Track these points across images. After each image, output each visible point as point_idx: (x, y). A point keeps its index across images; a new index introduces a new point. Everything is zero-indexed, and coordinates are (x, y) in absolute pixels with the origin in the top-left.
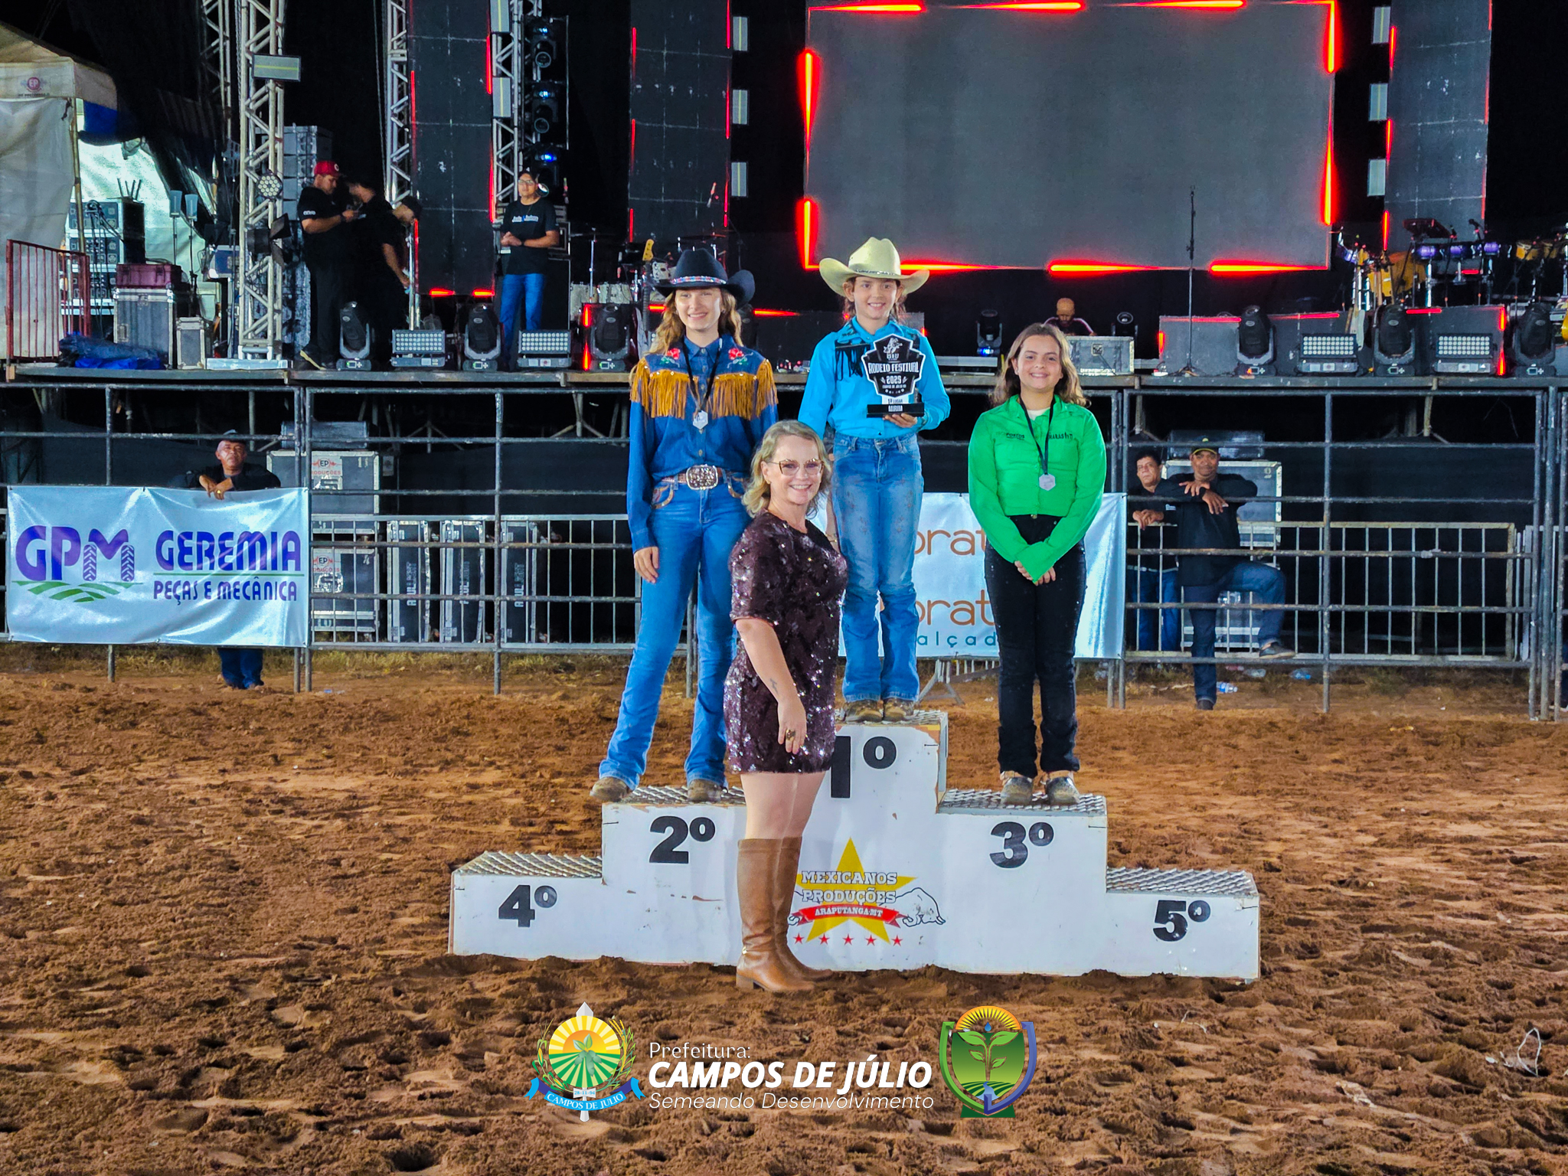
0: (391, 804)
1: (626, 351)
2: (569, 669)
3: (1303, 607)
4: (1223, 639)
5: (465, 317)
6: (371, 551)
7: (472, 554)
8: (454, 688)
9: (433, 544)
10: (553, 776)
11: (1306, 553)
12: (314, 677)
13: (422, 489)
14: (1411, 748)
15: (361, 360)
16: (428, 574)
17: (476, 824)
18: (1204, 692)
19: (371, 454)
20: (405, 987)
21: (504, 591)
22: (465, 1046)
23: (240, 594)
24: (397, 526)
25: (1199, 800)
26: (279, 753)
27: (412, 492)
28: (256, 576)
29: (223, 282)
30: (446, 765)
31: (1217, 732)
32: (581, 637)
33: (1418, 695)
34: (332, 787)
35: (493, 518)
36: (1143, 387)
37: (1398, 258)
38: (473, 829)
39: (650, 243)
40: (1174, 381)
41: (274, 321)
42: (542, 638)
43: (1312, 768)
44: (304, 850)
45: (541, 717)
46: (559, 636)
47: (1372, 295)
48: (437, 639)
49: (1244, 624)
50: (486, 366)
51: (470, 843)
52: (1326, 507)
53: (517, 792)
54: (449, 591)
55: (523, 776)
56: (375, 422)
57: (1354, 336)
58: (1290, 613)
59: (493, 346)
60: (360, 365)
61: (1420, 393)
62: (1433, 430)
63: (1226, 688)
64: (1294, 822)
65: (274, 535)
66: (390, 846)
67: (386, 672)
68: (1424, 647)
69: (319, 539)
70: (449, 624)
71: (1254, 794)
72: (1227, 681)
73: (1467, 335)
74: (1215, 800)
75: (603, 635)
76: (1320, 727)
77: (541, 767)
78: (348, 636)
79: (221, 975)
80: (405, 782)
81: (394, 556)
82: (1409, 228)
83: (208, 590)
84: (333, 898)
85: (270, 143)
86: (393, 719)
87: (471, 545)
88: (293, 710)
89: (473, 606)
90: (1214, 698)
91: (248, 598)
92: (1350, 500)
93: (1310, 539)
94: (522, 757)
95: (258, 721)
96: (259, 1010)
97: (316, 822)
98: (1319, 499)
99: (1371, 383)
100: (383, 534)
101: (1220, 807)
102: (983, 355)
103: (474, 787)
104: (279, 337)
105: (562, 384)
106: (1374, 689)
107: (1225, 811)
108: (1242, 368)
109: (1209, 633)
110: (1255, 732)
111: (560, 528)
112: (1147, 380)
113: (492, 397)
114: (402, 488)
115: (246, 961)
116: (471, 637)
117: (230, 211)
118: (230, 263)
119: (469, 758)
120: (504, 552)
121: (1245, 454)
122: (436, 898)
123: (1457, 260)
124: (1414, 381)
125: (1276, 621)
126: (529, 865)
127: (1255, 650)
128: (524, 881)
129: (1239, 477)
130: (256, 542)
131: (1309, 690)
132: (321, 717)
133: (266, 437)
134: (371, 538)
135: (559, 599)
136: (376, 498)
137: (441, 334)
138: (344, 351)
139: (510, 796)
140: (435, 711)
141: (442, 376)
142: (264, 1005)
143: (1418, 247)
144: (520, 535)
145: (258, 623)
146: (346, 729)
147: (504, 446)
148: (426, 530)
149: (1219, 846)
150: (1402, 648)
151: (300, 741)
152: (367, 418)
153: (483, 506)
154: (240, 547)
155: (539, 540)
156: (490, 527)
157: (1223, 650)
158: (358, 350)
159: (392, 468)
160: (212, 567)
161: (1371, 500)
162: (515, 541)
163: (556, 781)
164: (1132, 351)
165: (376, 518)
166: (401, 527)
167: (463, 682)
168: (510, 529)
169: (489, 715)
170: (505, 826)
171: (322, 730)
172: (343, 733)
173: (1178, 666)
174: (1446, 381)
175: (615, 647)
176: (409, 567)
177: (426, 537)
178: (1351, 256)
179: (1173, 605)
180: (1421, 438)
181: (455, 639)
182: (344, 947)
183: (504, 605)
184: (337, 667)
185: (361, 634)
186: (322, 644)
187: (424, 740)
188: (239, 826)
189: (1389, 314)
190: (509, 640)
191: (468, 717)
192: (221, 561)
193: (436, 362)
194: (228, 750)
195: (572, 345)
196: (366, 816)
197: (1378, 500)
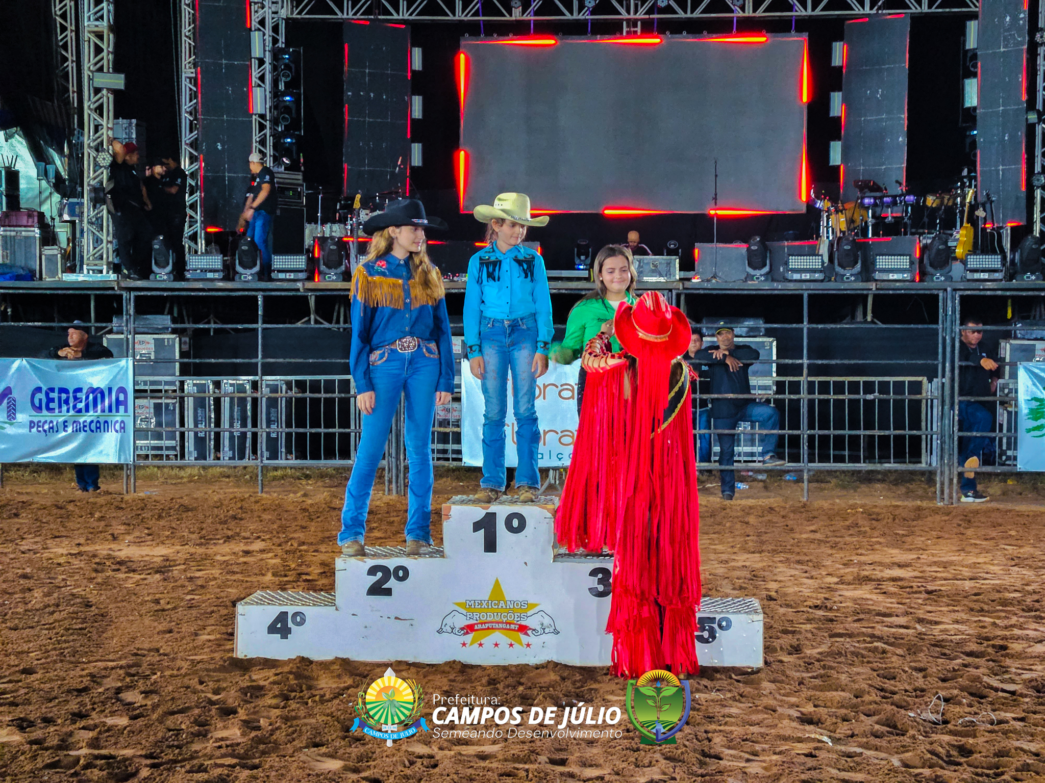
0: (192, 564)
1: (343, 268)
2: (307, 477)
3: (790, 432)
4: (739, 455)
5: (235, 246)
6: (174, 401)
7: (243, 401)
8: (231, 490)
9: (216, 395)
10: (299, 545)
11: (792, 397)
12: (138, 483)
13: (209, 358)
14: (860, 522)
15: (166, 274)
16: (213, 416)
17: (250, 576)
18: (727, 488)
19: (173, 336)
20: (206, 679)
21: (264, 426)
22: (247, 715)
23: (87, 429)
24: (190, 384)
25: (724, 557)
26: (116, 533)
27: (203, 361)
28: (98, 417)
29: (73, 223)
30: (228, 539)
31: (734, 514)
32: (316, 456)
33: (866, 490)
34: (151, 553)
35: (257, 378)
36: (684, 289)
37: (850, 206)
38: (248, 579)
39: (358, 197)
40: (706, 285)
41: (108, 249)
42: (289, 457)
43: (797, 536)
44: (135, 594)
45: (289, 508)
46: (301, 456)
47: (833, 230)
48: (219, 459)
49: (753, 445)
50: (250, 278)
51: (246, 588)
52: (805, 366)
53: (276, 556)
54: (227, 426)
55: (280, 545)
56: (176, 315)
57: (822, 256)
58: (782, 437)
59: (255, 265)
60: (165, 277)
61: (865, 292)
62: (873, 317)
63: (741, 486)
64: (785, 569)
65: (110, 390)
66: (193, 590)
67: (185, 480)
68: (870, 458)
69: (139, 393)
70: (227, 449)
71: (760, 552)
72: (741, 482)
73: (894, 255)
74: (734, 557)
75: (330, 455)
76: (802, 510)
77: (292, 539)
78: (160, 457)
79: (84, 673)
80: (200, 550)
81: (190, 403)
82: (857, 186)
83: (66, 426)
84: (156, 624)
85: (104, 131)
86: (191, 510)
87: (242, 395)
88: (124, 506)
89: (244, 435)
90: (733, 492)
91: (92, 431)
92: (820, 362)
93: (795, 388)
94: (278, 533)
95: (101, 512)
96: (110, 694)
97: (142, 576)
98: (800, 361)
99: (832, 287)
100: (182, 389)
101: (738, 561)
102: (579, 269)
103: (247, 553)
104: (110, 259)
105: (301, 290)
106: (837, 486)
107: (740, 564)
108: (749, 277)
109: (730, 450)
110: (760, 513)
111: (301, 385)
112: (687, 284)
113: (256, 298)
114: (195, 358)
115: (99, 664)
116: (242, 457)
117: (77, 175)
118: (77, 210)
119: (243, 534)
120: (264, 400)
121: (753, 332)
122: (225, 622)
123: (888, 207)
124: (861, 285)
125: (774, 441)
126: (287, 599)
127: (759, 462)
128: (284, 609)
129: (749, 347)
130: (98, 394)
131: (795, 487)
132: (143, 509)
133: (104, 325)
134: (175, 391)
135: (301, 430)
136: (177, 365)
137: (220, 257)
138: (154, 268)
139: (271, 558)
140: (219, 505)
141: (221, 285)
142: (113, 691)
143: (863, 198)
144: (274, 389)
145: (100, 448)
146: (160, 517)
147: (264, 329)
148: (211, 387)
149: (737, 586)
150: (855, 459)
151: (129, 525)
152: (171, 313)
153: (250, 370)
154: (87, 398)
155: (286, 392)
156: (255, 385)
157: (739, 461)
158: (164, 267)
159: (187, 346)
160: (68, 411)
161: (833, 362)
162: (271, 392)
163: (302, 548)
164: (677, 266)
165: (177, 378)
166: (194, 385)
167: (238, 487)
168: (267, 386)
169: (256, 507)
170: (269, 577)
171: (143, 518)
172: (158, 519)
173: (710, 471)
174: (883, 285)
175: (338, 462)
176: (199, 411)
177: (211, 391)
178: (819, 204)
179: (706, 431)
180: (866, 322)
181: (232, 458)
182: (165, 655)
183: (264, 435)
184: (151, 477)
185: (167, 456)
186: (142, 462)
187: (212, 523)
188: (91, 579)
189: (844, 241)
190: (267, 459)
191: (241, 508)
192: (75, 407)
193: (217, 275)
194: (81, 531)
195: (308, 264)
196: (176, 572)
197: (838, 362)
